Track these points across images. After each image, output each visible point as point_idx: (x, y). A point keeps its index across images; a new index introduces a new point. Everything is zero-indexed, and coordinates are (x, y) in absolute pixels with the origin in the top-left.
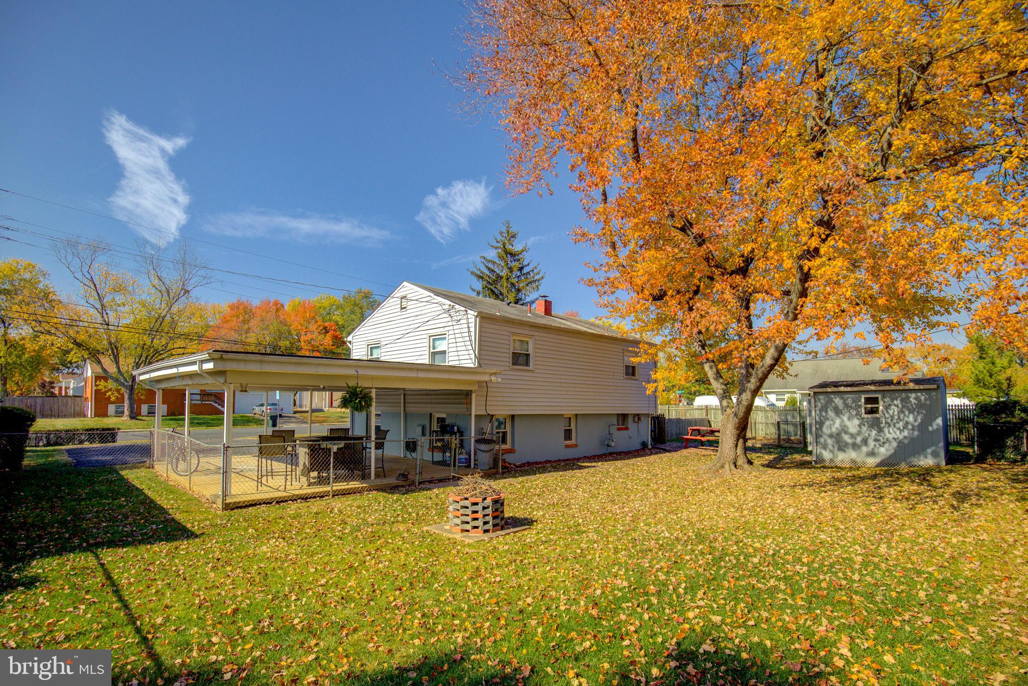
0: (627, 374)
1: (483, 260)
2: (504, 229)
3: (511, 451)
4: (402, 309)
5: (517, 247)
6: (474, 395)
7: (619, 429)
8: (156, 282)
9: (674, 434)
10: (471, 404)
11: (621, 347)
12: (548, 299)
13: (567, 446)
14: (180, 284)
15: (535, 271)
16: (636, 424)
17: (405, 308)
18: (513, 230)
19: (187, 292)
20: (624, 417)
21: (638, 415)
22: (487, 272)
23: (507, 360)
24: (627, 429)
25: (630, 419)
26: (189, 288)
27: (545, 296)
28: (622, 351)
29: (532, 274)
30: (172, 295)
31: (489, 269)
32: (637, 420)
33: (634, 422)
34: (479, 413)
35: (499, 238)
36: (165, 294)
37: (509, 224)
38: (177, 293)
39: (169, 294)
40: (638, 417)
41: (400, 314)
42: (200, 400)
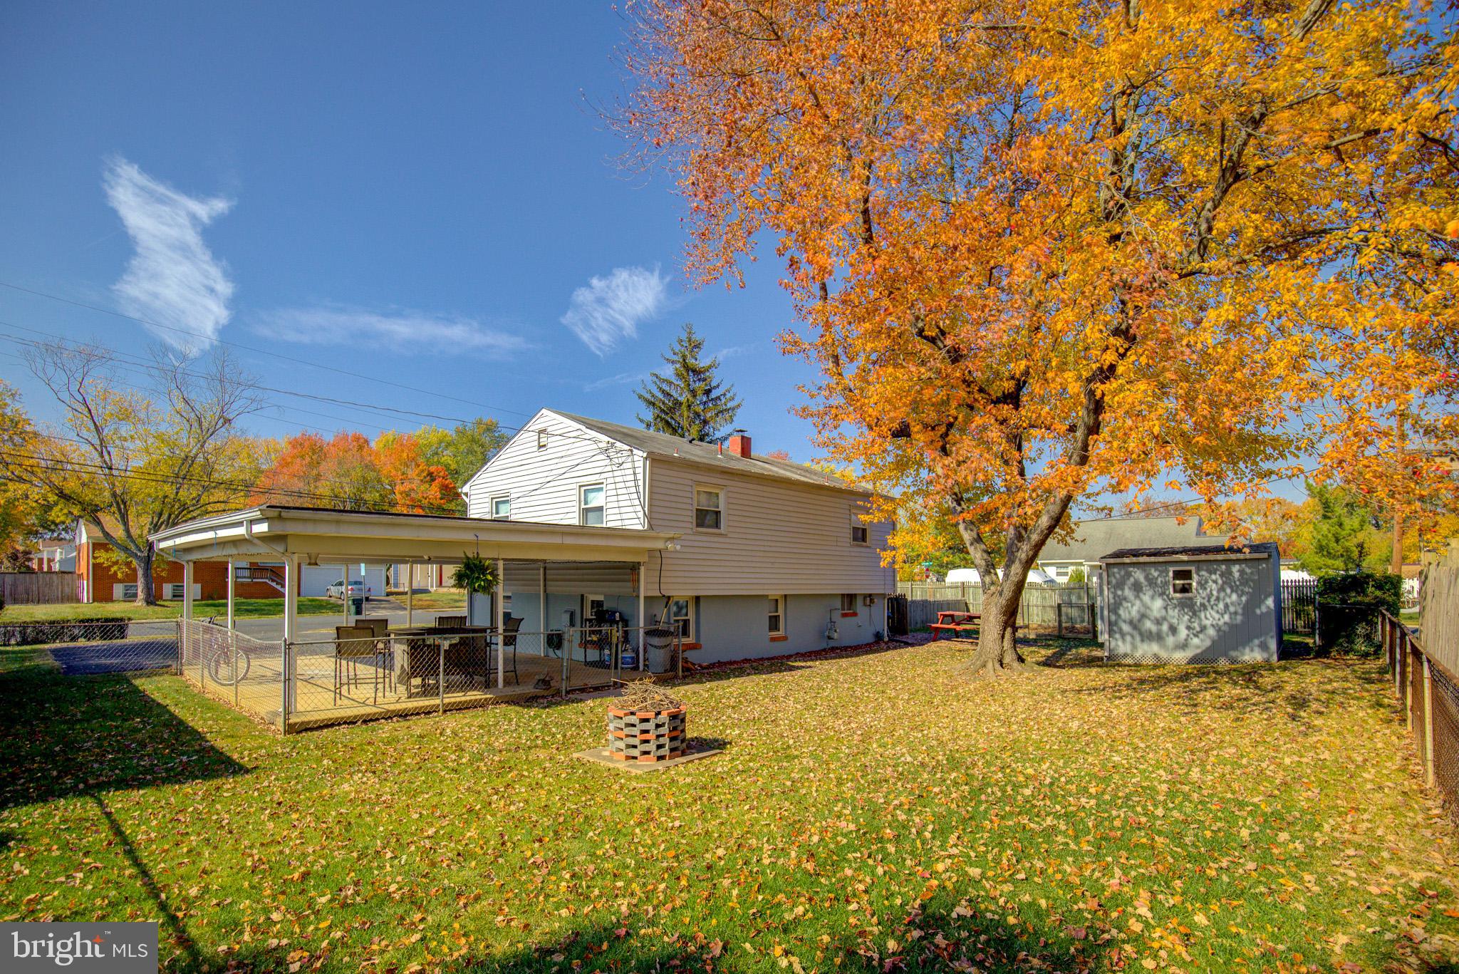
0: (855, 539)
1: (655, 379)
2: (684, 336)
3: (695, 647)
4: (540, 447)
5: (702, 362)
6: (642, 569)
7: (845, 615)
8: (181, 405)
9: (919, 622)
10: (638, 581)
11: (846, 501)
12: (746, 434)
13: (773, 639)
14: (217, 409)
15: (728, 396)
16: (866, 609)
17: (544, 446)
18: (697, 337)
19: (228, 421)
20: (850, 599)
21: (870, 595)
22: (660, 396)
23: (689, 519)
24: (855, 614)
25: (859, 601)
26: (231, 416)
27: (741, 431)
28: (847, 507)
29: (723, 400)
30: (205, 425)
31: (663, 391)
32: (868, 603)
33: (865, 605)
34: (649, 594)
35: (677, 348)
36: (196, 424)
37: (691, 329)
38: (214, 423)
39: (200, 425)
40: (870, 598)
41: (537, 454)
42: (250, 577)
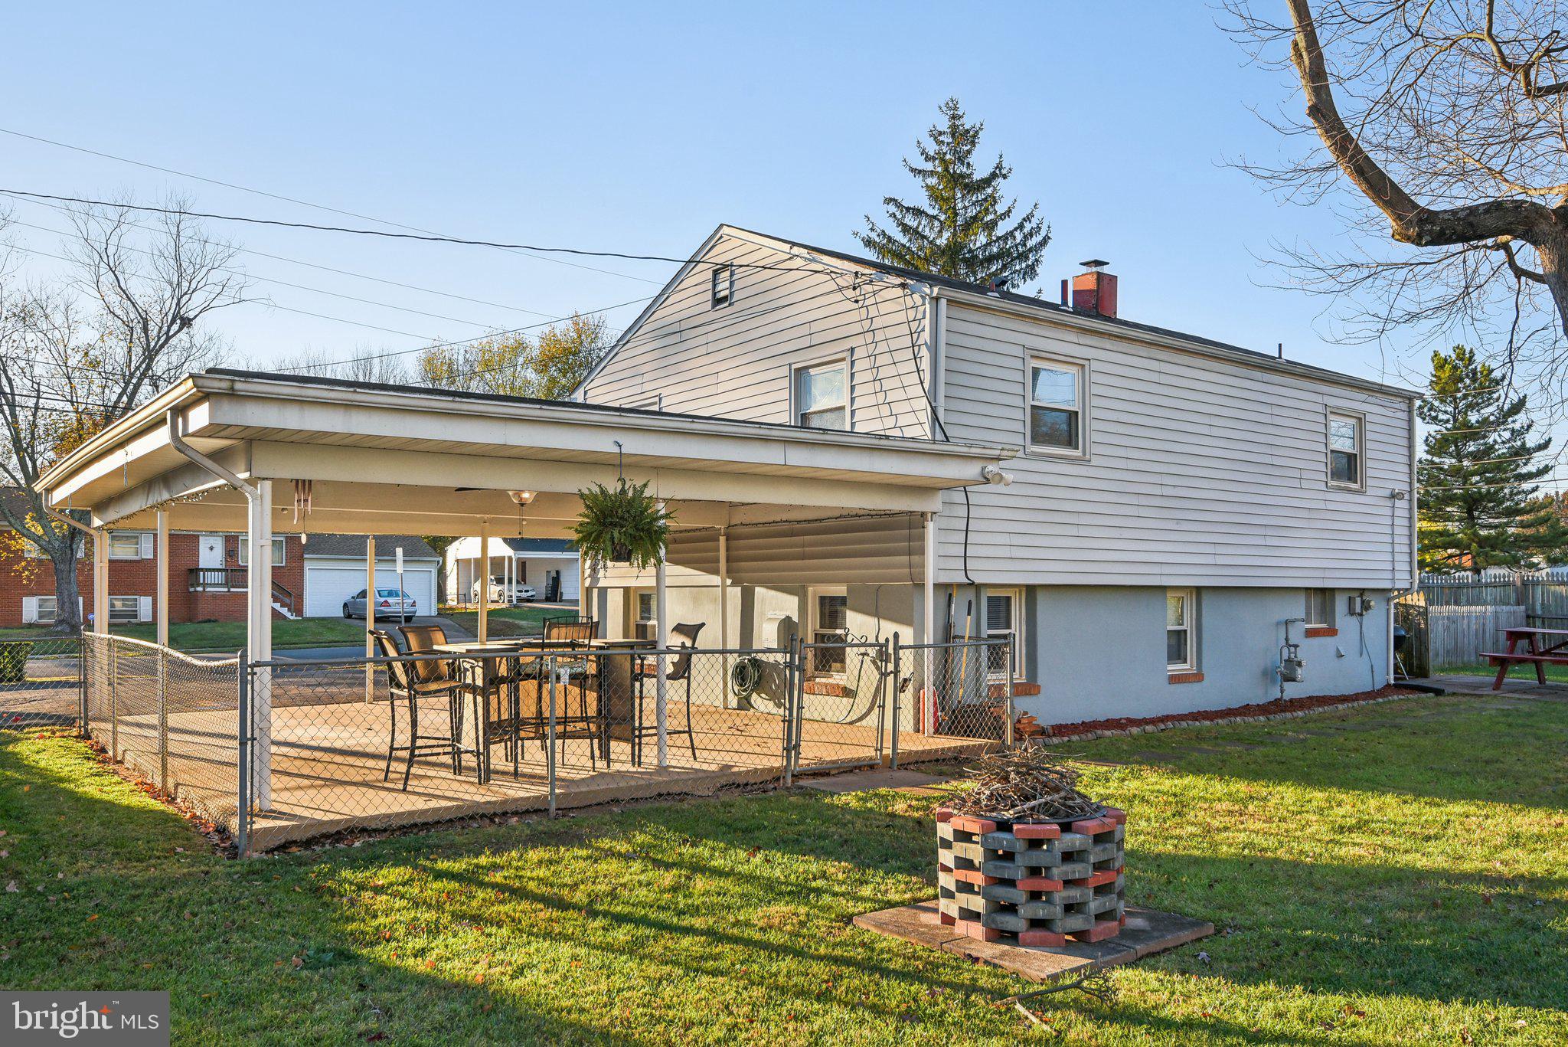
0: (1336, 474)
1: (892, 208)
2: (944, 124)
3: (1028, 688)
4: (718, 301)
5: (980, 165)
6: (930, 526)
7: (1311, 633)
8: (114, 299)
9: (1441, 652)
10: (922, 552)
11: (1319, 398)
12: (1105, 270)
13: (1175, 679)
14: (170, 305)
15: (1028, 227)
16: (1354, 621)
17: (725, 299)
18: (967, 123)
19: (186, 322)
20: (1325, 595)
21: (1362, 591)
23: (1019, 427)
24: (1332, 632)
25: (1341, 604)
26: (191, 315)
27: (1098, 263)
28: (1321, 409)
29: (1019, 236)
30: (153, 331)
31: (906, 229)
32: (1358, 609)
33: (1351, 612)
34: (944, 579)
35: (932, 148)
36: (138, 329)
37: (956, 108)
38: (165, 329)
39: (145, 330)
40: (1361, 599)
41: (713, 315)
42: (226, 584)
